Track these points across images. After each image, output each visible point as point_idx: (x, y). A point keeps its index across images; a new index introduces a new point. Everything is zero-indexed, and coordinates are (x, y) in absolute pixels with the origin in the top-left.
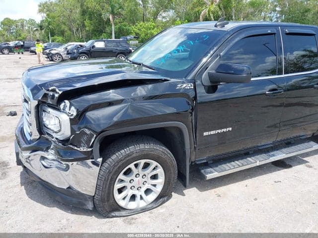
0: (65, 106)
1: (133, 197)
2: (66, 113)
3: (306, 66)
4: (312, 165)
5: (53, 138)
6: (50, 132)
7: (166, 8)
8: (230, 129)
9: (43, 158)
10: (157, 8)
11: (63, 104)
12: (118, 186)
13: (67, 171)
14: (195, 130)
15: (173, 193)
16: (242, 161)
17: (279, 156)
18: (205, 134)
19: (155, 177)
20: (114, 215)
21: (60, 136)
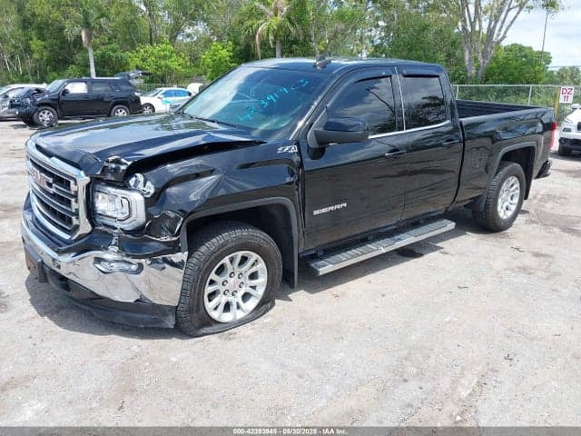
0: (137, 182)
1: (227, 307)
2: (139, 191)
3: (430, 118)
4: (448, 251)
5: (116, 229)
6: (107, 221)
7: (193, 19)
8: (345, 205)
9: (98, 260)
10: (176, 19)
11: (134, 179)
12: (209, 289)
13: (139, 273)
14: (303, 207)
15: (276, 301)
16: (361, 249)
17: (406, 240)
18: (316, 212)
19: (253, 276)
20: (205, 332)
21: (127, 226)
